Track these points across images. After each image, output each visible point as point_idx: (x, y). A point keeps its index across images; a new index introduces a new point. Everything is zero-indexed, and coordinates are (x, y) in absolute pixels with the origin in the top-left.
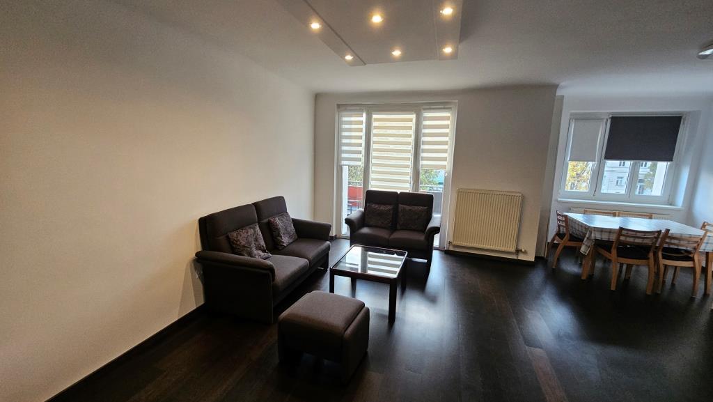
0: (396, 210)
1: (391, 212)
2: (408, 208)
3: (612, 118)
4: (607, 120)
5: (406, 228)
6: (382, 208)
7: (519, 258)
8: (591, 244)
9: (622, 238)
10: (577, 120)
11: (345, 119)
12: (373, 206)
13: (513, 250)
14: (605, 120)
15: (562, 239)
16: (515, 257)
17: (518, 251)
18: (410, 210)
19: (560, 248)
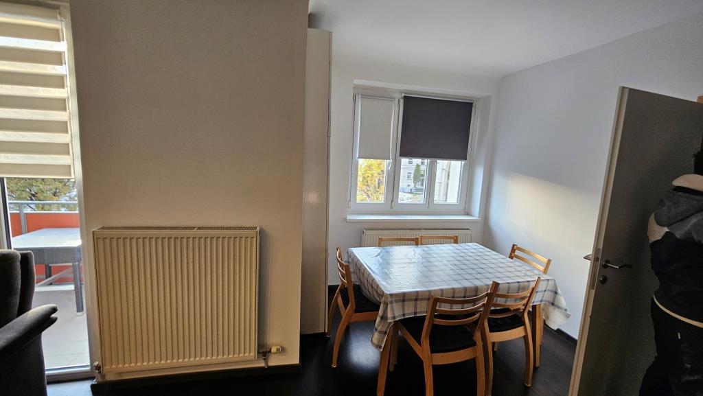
3: (405, 98)
4: (399, 101)
10: (364, 96)
14: (397, 100)
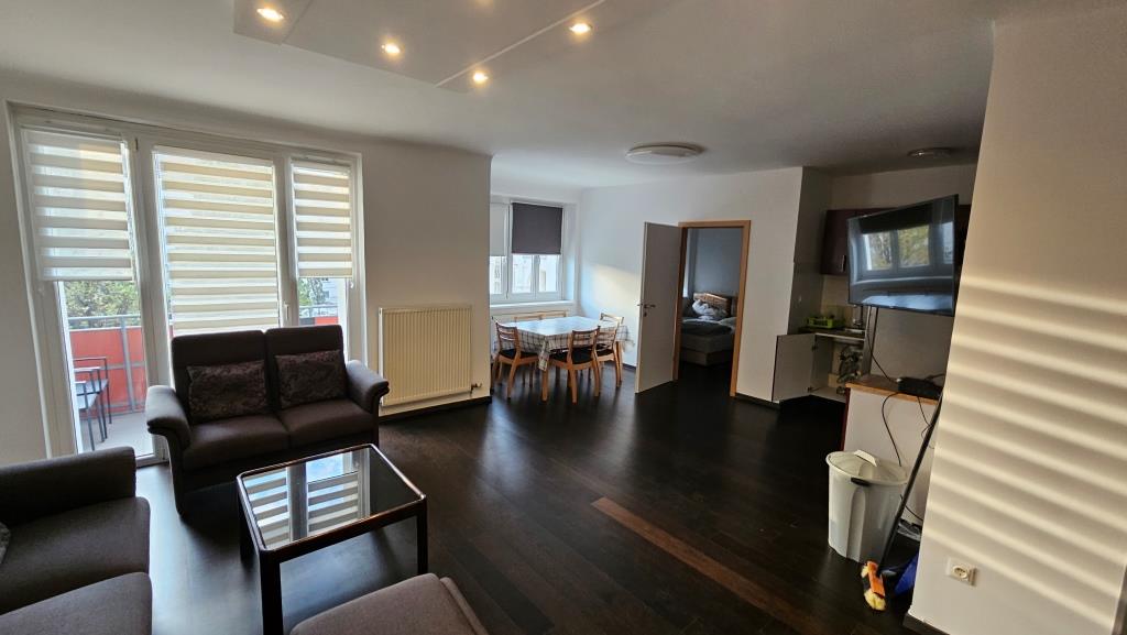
0: (271, 371)
1: (262, 376)
2: (300, 359)
3: (514, 204)
4: (509, 207)
5: (305, 401)
6: (236, 371)
7: (474, 397)
8: (547, 356)
9: (575, 343)
11: (46, 150)
12: (208, 371)
13: (468, 388)
15: (513, 358)
16: (468, 398)
17: (474, 387)
18: (306, 362)
19: (513, 370)
